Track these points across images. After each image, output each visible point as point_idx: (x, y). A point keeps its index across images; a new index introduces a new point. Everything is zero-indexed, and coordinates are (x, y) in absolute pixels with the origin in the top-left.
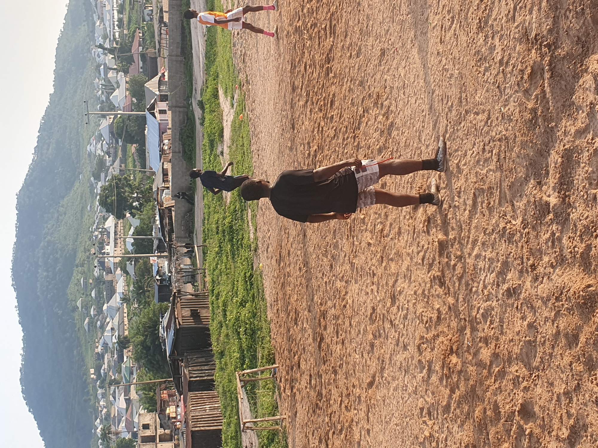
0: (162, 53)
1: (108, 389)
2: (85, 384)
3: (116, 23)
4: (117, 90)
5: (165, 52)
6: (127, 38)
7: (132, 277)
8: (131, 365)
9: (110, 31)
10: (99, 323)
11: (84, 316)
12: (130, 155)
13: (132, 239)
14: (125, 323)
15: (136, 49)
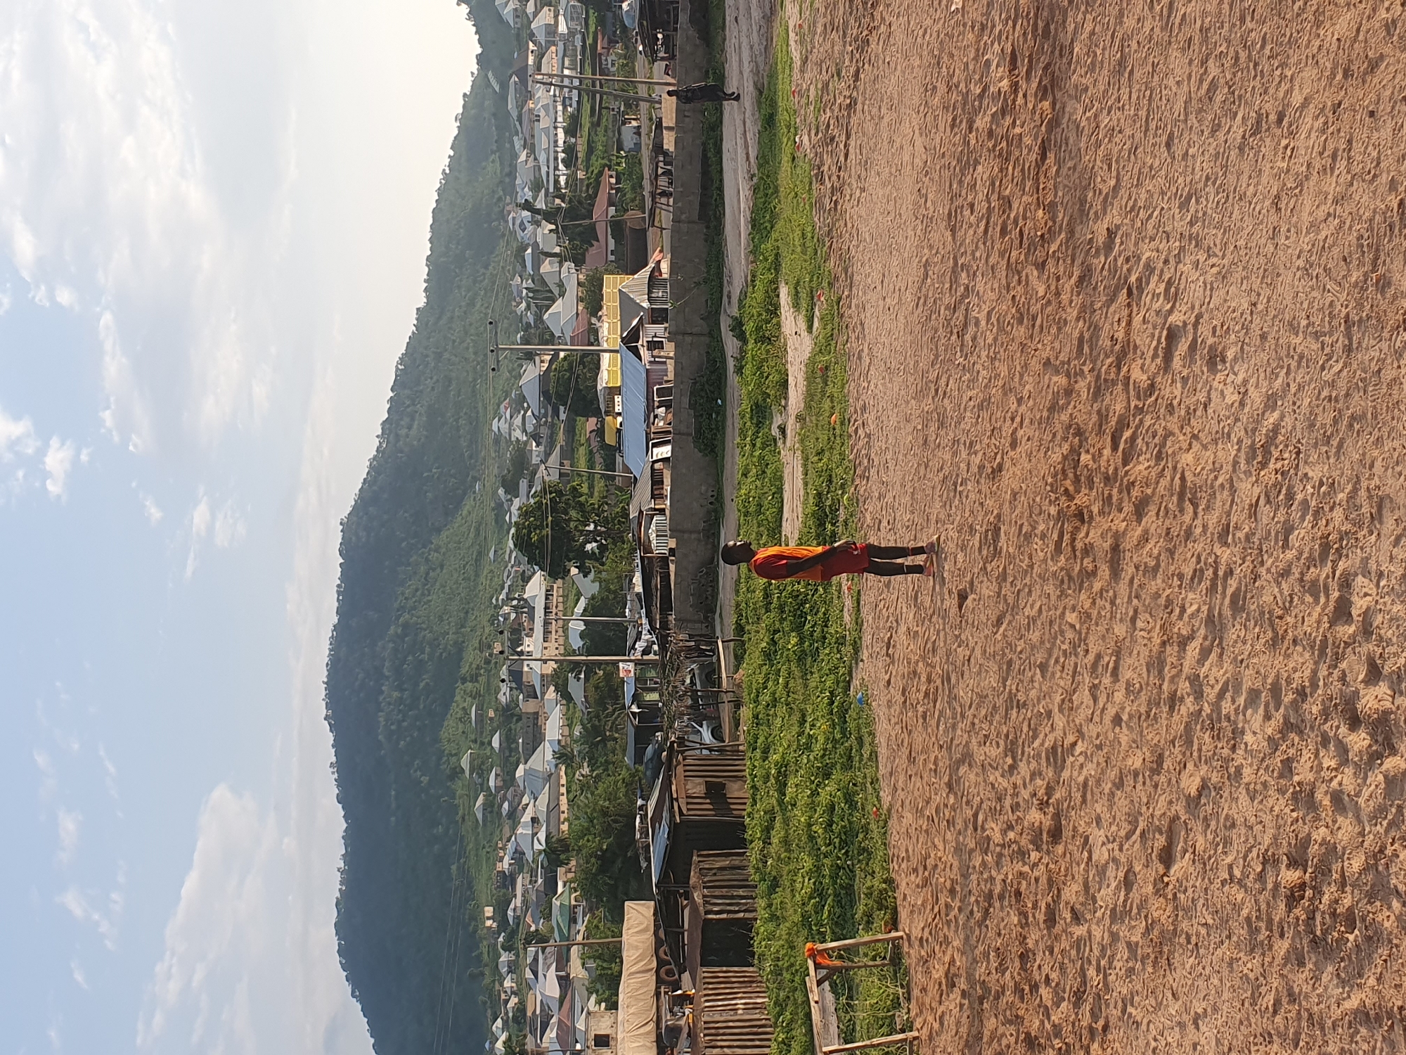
0: (657, 219)
1: (521, 952)
2: (472, 939)
3: (561, 156)
4: (560, 301)
5: (665, 218)
6: (584, 188)
7: (580, 706)
8: (573, 903)
9: (548, 173)
10: (506, 805)
11: (476, 790)
12: (583, 440)
13: (582, 623)
14: (562, 809)
15: (602, 212)
